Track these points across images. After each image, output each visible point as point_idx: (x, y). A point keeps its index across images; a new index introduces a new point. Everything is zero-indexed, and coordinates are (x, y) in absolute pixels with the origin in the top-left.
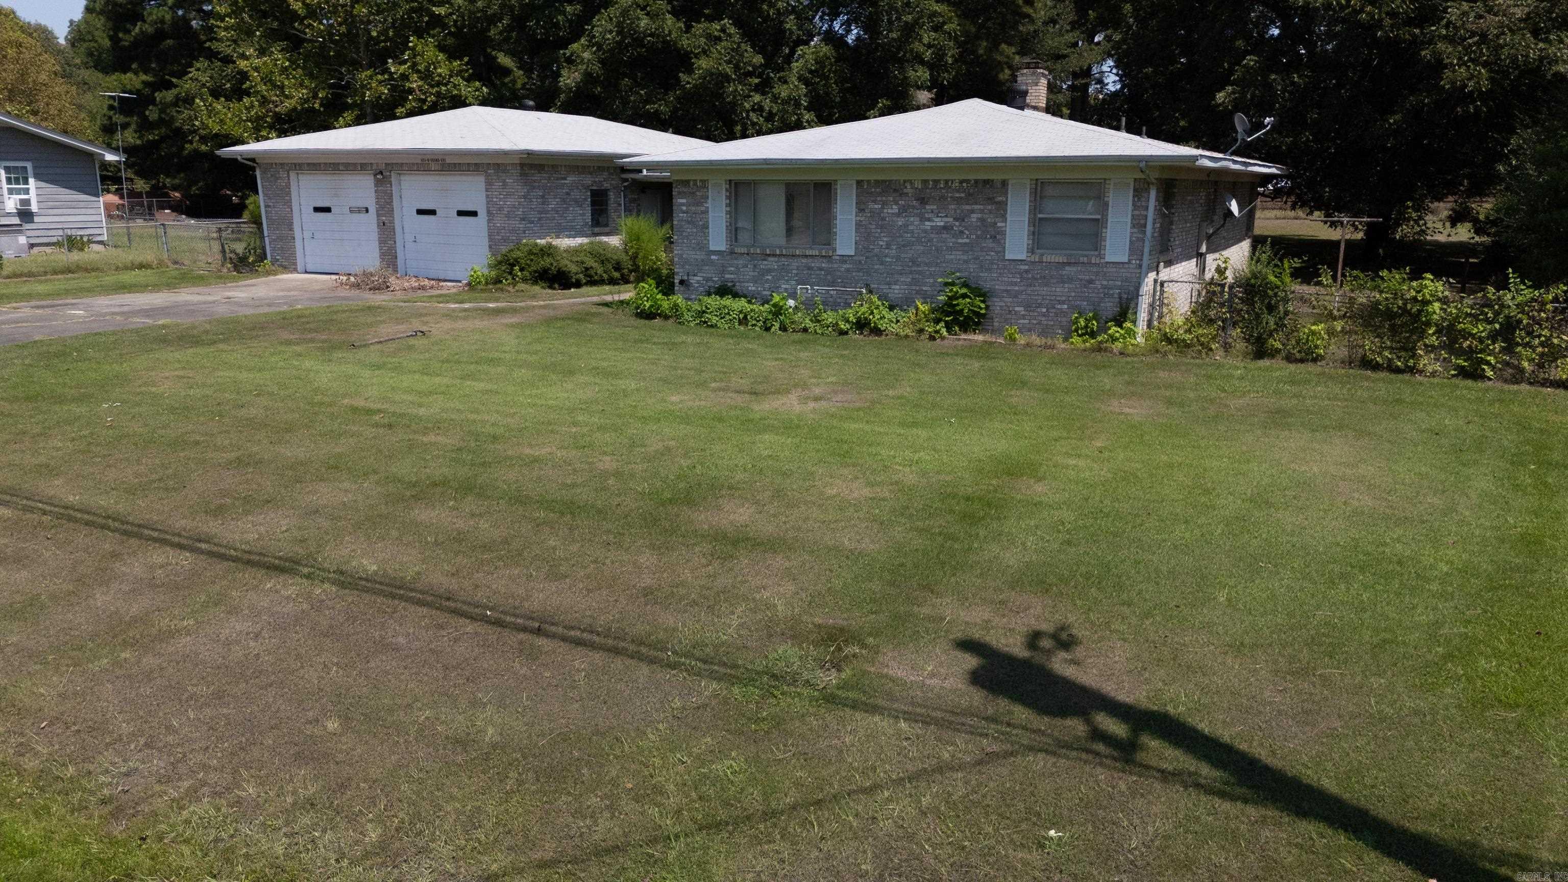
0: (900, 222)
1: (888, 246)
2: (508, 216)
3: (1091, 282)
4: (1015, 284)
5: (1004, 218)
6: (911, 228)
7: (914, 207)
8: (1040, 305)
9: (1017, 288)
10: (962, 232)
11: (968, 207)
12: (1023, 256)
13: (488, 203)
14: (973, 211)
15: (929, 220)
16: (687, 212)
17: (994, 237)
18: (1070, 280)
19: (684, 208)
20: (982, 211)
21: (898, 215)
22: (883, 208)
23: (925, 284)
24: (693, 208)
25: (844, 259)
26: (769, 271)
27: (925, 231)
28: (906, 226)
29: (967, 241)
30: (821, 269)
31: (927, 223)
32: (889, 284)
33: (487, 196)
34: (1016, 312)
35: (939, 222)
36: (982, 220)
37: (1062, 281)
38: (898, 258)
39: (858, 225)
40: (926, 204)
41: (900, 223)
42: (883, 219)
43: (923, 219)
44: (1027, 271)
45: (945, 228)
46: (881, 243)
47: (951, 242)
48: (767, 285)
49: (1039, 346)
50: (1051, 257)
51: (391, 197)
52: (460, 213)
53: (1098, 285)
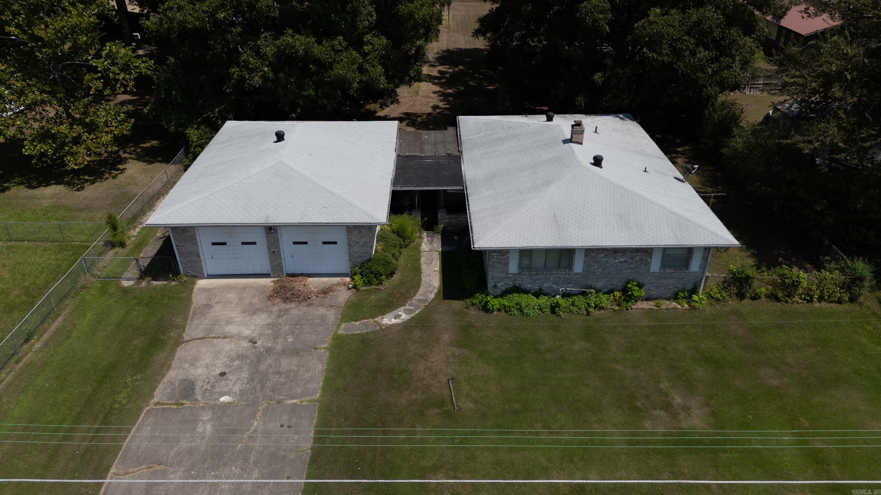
1: (598, 268)
2: (362, 246)
3: (683, 278)
4: (653, 280)
5: (651, 257)
6: (609, 262)
7: (611, 254)
8: (662, 287)
10: (632, 263)
11: (635, 254)
12: (657, 271)
13: (349, 241)
14: (637, 256)
15: (618, 259)
16: (496, 259)
17: (645, 264)
18: (675, 278)
19: (496, 257)
20: (642, 255)
21: (604, 257)
22: (597, 255)
24: (501, 257)
25: (576, 274)
26: (539, 279)
27: (615, 263)
28: (607, 261)
29: (634, 266)
30: (565, 278)
32: (597, 282)
33: (348, 238)
35: (622, 260)
36: (641, 259)
37: (672, 278)
38: (602, 273)
39: (585, 262)
40: (617, 253)
41: (604, 260)
42: (597, 259)
43: (615, 258)
44: (658, 275)
45: (625, 262)
46: (595, 268)
47: (626, 266)
48: (537, 285)
49: (671, 309)
50: (668, 271)
51: (278, 239)
52: (324, 243)
53: (686, 279)
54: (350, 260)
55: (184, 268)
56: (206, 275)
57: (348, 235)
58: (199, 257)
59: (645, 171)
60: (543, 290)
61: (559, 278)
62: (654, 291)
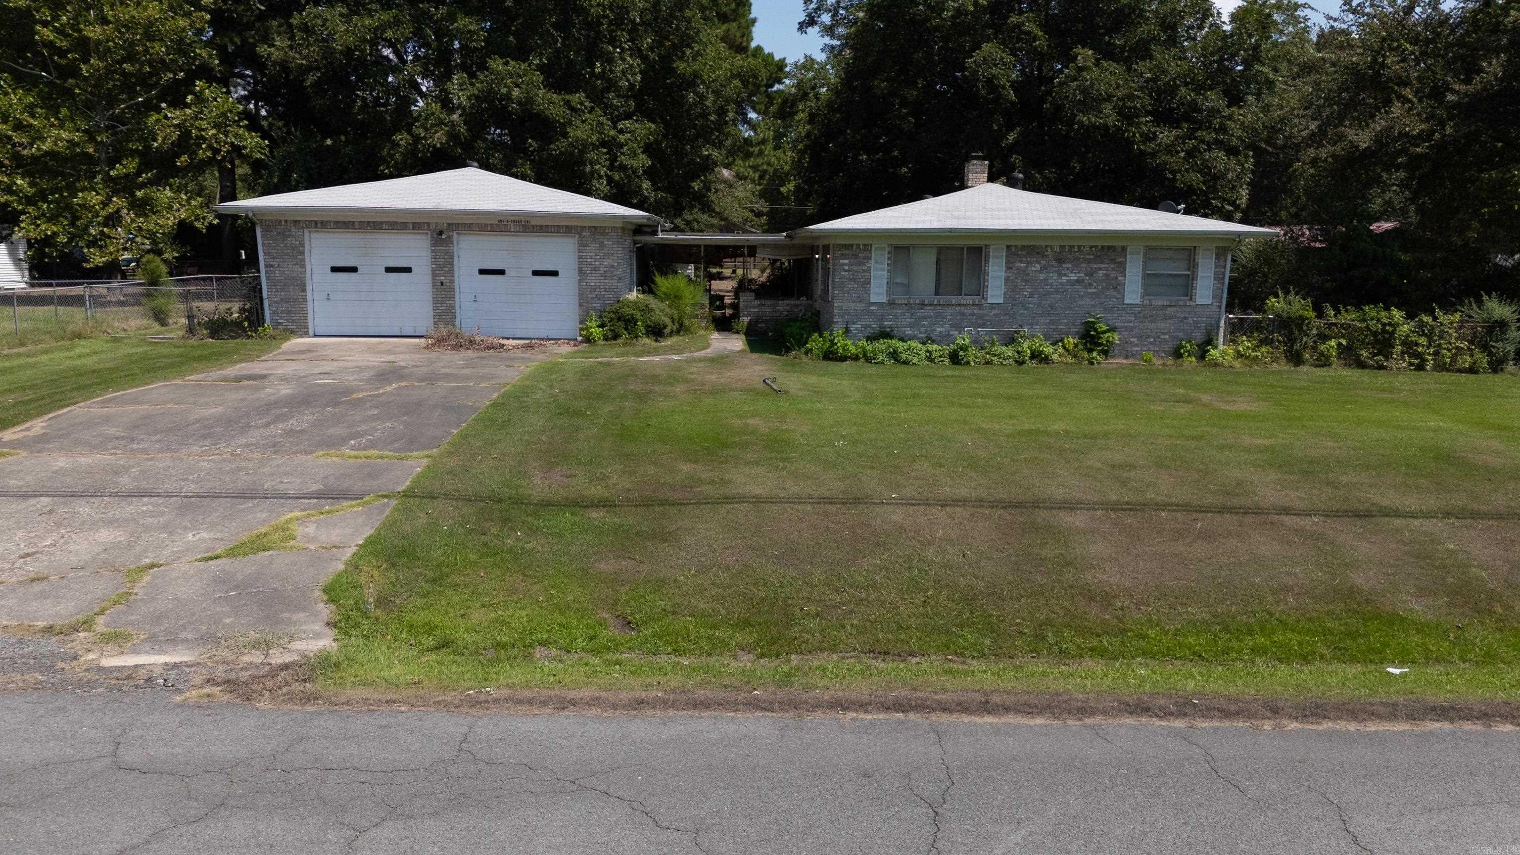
0: (1042, 277)
1: (1031, 295)
2: (604, 276)
3: (1185, 318)
4: (1131, 322)
5: (1123, 274)
6: (1050, 281)
7: (1053, 266)
8: (1149, 337)
9: (1132, 325)
10: (1090, 284)
11: (1096, 266)
12: (1138, 301)
13: (580, 263)
14: (1100, 269)
15: (1065, 275)
16: (848, 271)
17: (1115, 288)
18: (1171, 317)
19: (846, 268)
20: (1107, 269)
21: (1041, 271)
22: (1027, 266)
23: (1061, 324)
24: (855, 268)
25: (993, 306)
26: (925, 318)
27: (1062, 284)
28: (1046, 280)
29: (1095, 290)
30: (973, 315)
31: (1064, 278)
33: (580, 257)
34: (1131, 342)
35: (1073, 277)
36: (1107, 275)
37: (1166, 318)
38: (1039, 305)
39: (1007, 279)
40: (1064, 262)
42: (1028, 275)
43: (1060, 275)
44: (1140, 312)
45: (1077, 281)
46: (1025, 293)
47: (1082, 291)
48: (923, 329)
49: (1172, 365)
50: (1158, 301)
51: (452, 257)
52: (536, 273)
53: (1190, 320)
54: (581, 305)
55: (274, 313)
56: (311, 332)
57: (580, 251)
58: (304, 291)
61: (961, 314)
62: (1137, 345)
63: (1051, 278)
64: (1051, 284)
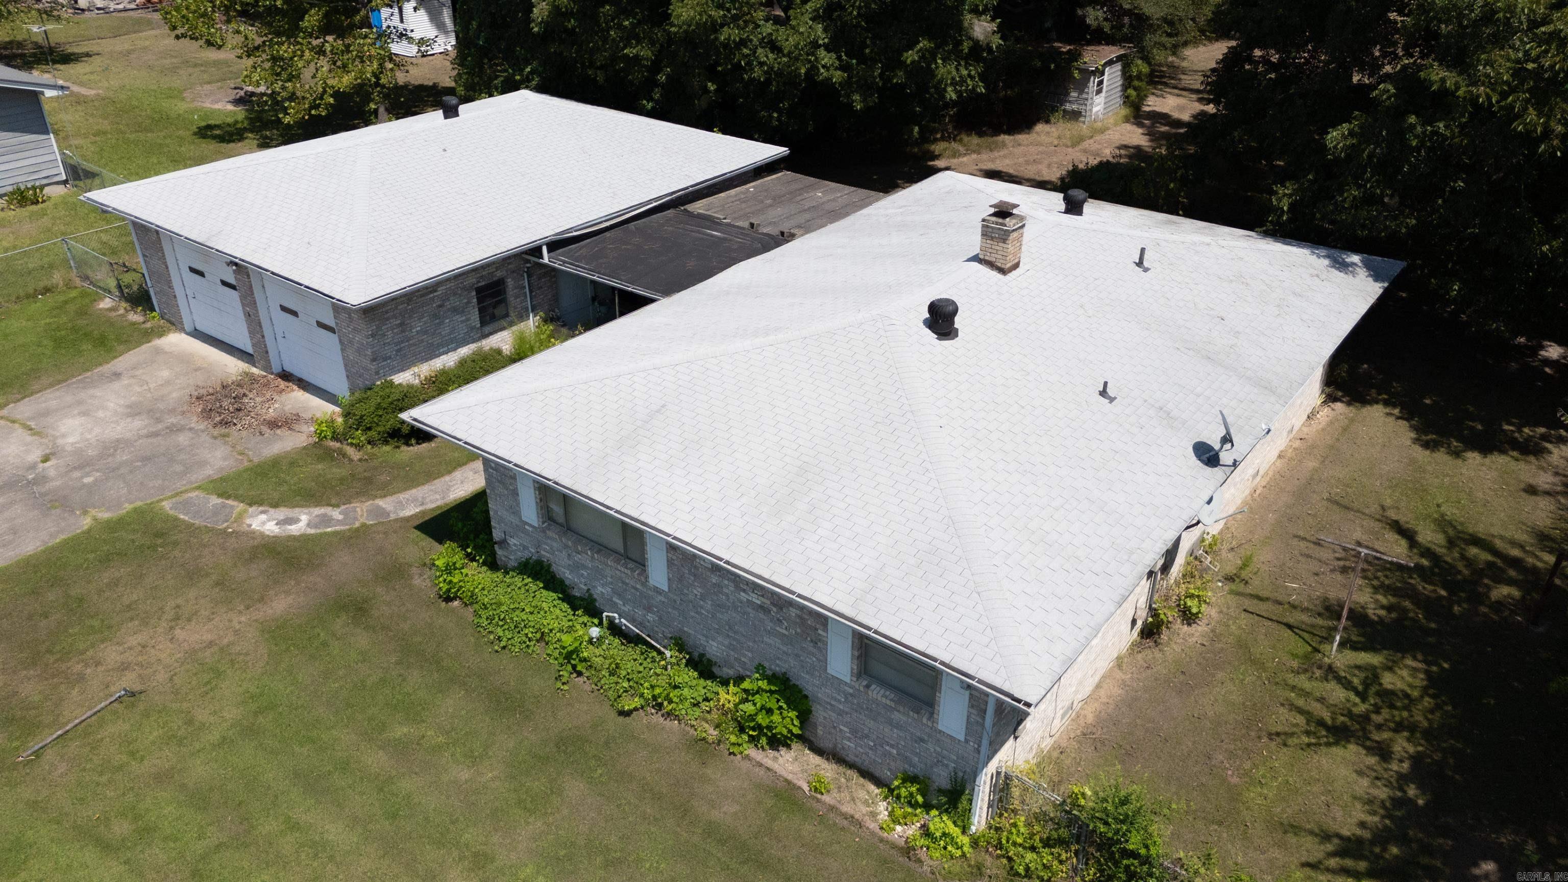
0: (714, 579)
1: (703, 598)
3: (922, 740)
4: (840, 702)
6: (725, 591)
8: (867, 736)
9: (841, 707)
10: (780, 621)
12: (846, 679)
13: (339, 331)
15: (744, 591)
17: (814, 643)
18: (898, 726)
21: (712, 571)
25: (658, 590)
28: (719, 586)
29: (784, 631)
30: (636, 589)
31: (742, 594)
32: (706, 637)
33: (337, 325)
34: (841, 730)
37: (891, 724)
38: (714, 615)
41: (714, 581)
43: (738, 588)
44: (851, 695)
45: (761, 607)
46: (695, 592)
47: (769, 626)
48: (582, 579)
49: (845, 816)
50: (877, 693)
51: (251, 289)
52: (318, 324)
53: (931, 747)
54: (348, 377)
55: (158, 301)
56: (188, 328)
57: (337, 319)
59: (1103, 393)
60: (595, 600)
61: (623, 583)
62: (849, 739)
63: (727, 587)
64: (727, 595)
